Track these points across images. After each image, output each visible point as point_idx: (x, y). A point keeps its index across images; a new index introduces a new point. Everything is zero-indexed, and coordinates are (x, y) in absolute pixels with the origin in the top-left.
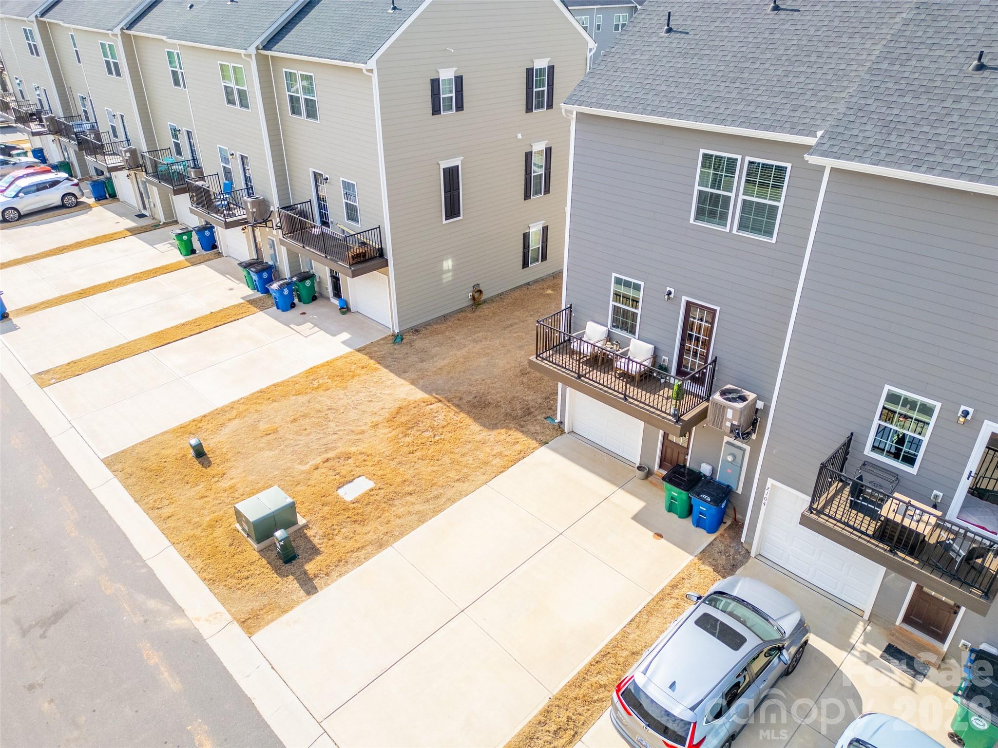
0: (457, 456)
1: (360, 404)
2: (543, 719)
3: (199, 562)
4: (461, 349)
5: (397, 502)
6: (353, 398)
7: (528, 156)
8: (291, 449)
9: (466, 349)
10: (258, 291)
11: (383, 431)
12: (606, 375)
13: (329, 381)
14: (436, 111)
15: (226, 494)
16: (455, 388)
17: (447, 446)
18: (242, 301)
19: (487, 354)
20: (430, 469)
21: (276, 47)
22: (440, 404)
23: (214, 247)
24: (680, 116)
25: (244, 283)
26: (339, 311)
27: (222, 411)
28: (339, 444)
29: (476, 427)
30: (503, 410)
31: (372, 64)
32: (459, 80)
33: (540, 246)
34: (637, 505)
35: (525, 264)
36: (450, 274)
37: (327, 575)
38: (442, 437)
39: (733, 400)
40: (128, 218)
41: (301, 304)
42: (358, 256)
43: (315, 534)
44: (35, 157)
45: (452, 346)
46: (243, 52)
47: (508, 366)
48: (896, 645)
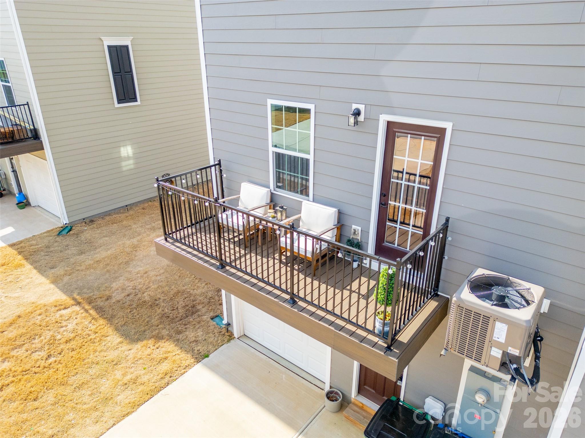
12: (265, 260)
16: (106, 285)
26: (16, 206)
29: (114, 339)
30: (159, 311)
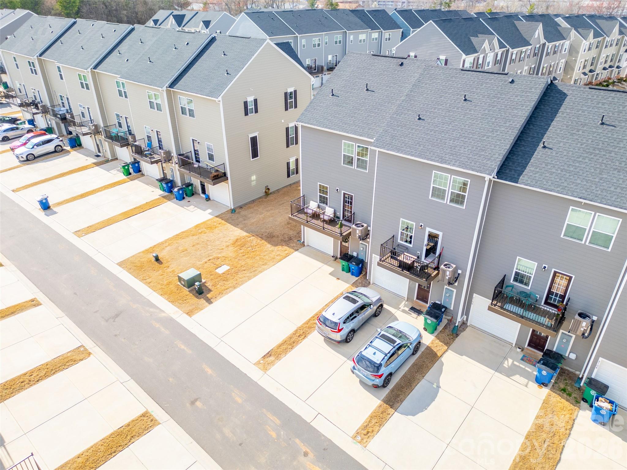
0: (262, 256)
1: (220, 238)
2: (295, 333)
3: (166, 296)
4: (261, 214)
5: (239, 273)
6: (217, 236)
7: (287, 129)
8: (194, 256)
9: (263, 215)
10: (166, 192)
11: (231, 248)
12: (318, 221)
13: (205, 230)
14: (246, 114)
15: (171, 274)
16: (259, 231)
17: (258, 253)
18: (159, 197)
19: (273, 216)
20: (251, 261)
21: (175, 87)
22: (253, 237)
23: (140, 171)
24: (334, 129)
25: (158, 189)
26: (205, 200)
27: (162, 243)
28: (214, 254)
29: (269, 246)
30: (280, 238)
31: (220, 98)
32: (256, 101)
33: (295, 167)
34: (331, 269)
35: (289, 176)
36: (255, 182)
37: (216, 298)
38: (255, 249)
39: (360, 227)
40: (91, 157)
41: (187, 197)
42: (215, 176)
43: (209, 285)
44: (29, 124)
45: (257, 214)
46: (160, 89)
47: (282, 221)
48: (414, 307)
